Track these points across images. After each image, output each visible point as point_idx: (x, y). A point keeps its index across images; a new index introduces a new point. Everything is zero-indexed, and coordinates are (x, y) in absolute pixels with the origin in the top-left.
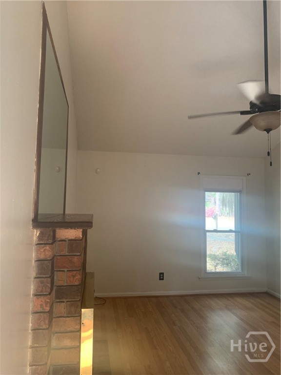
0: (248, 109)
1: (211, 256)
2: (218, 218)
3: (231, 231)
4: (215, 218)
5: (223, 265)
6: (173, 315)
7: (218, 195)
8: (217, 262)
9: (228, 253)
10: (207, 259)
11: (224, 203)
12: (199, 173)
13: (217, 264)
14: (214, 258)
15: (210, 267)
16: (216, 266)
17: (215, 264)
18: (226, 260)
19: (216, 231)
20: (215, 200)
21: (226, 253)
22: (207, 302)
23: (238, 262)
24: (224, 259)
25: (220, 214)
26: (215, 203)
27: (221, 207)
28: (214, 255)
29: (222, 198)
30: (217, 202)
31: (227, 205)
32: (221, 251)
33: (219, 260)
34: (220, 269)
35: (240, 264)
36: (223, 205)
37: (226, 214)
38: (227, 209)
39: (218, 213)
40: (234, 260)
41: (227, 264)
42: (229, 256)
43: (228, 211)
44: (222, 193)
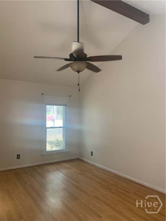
0: (68, 58)
1: (49, 142)
2: (55, 120)
3: (60, 127)
4: (53, 121)
5: (56, 146)
6: (25, 179)
7: (55, 107)
8: (53, 145)
9: (59, 139)
10: (47, 144)
11: (58, 112)
12: (43, 94)
13: (53, 146)
14: (51, 143)
15: (49, 148)
16: (52, 147)
17: (52, 146)
18: (58, 143)
19: (52, 128)
20: (54, 111)
21: (58, 139)
22: (46, 168)
23: (64, 144)
24: (56, 143)
25: (56, 119)
26: (54, 112)
27: (57, 115)
28: (51, 141)
29: (57, 109)
30: (55, 112)
31: (60, 113)
32: (55, 139)
33: (54, 144)
34: (55, 149)
35: (65, 145)
36: (58, 113)
37: (60, 118)
38: (60, 115)
39: (55, 118)
40: (62, 143)
41: (58, 146)
42: (59, 141)
43: (60, 117)
44: (57, 106)
